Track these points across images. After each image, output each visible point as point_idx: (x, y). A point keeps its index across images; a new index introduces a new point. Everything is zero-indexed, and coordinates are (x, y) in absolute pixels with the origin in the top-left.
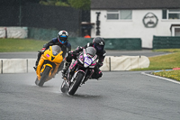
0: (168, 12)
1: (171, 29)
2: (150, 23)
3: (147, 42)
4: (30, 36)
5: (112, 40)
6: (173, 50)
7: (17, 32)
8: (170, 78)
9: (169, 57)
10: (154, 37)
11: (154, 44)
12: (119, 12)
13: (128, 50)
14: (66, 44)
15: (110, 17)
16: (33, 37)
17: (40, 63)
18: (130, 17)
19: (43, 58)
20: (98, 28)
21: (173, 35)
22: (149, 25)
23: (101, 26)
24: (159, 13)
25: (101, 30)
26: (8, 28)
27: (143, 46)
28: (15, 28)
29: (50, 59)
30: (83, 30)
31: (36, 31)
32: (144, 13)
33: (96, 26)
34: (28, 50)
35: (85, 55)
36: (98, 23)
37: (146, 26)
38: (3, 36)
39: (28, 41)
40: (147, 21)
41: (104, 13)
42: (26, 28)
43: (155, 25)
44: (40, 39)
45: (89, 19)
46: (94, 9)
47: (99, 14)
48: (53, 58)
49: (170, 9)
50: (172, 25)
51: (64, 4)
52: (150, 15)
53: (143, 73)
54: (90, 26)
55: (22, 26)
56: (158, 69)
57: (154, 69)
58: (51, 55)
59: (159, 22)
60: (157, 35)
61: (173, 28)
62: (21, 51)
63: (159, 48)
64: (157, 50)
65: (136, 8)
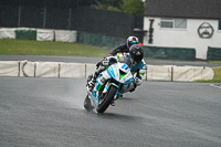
3: (201, 53)
4: (79, 40)
5: (165, 49)
7: (66, 36)
11: (208, 55)
12: (173, 21)
13: (182, 60)
15: (163, 25)
16: (82, 42)
20: (151, 36)
23: (154, 34)
24: (215, 24)
25: (154, 38)
26: (56, 31)
27: (197, 57)
28: (64, 31)
31: (85, 35)
32: (199, 22)
33: (148, 34)
34: (77, 55)
36: (151, 30)
37: (201, 36)
38: (51, 38)
39: (77, 45)
40: (202, 31)
41: (157, 21)
42: (74, 32)
43: (210, 36)
45: (142, 26)
46: (148, 16)
47: (152, 21)
51: (116, 9)
52: (206, 25)
53: (212, 85)
55: (71, 29)
59: (215, 32)
60: (212, 46)
62: (70, 55)
63: (213, 60)
64: (212, 62)
65: (190, 18)
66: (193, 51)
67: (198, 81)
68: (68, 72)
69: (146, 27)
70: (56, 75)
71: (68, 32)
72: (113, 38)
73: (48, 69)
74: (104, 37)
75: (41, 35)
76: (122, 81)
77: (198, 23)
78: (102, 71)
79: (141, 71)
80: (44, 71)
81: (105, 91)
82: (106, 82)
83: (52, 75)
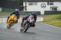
0: (49, 3)
1: (50, 8)
2: (43, 6)
6: (51, 15)
8: (50, 25)
9: (50, 17)
10: (45, 11)
11: (45, 13)
12: (33, 3)
14: (18, 14)
15: (30, 4)
16: (4, 11)
17: (9, 21)
18: (36, 4)
19: (10, 19)
20: (26, 8)
21: (51, 10)
22: (43, 7)
23: (27, 7)
25: (27, 9)
27: (41, 14)
29: (12, 19)
30: (21, 9)
32: (41, 3)
33: (25, 8)
34: (2, 16)
35: (30, 18)
36: (26, 6)
37: (42, 7)
41: (28, 3)
44: (6, 12)
45: (23, 5)
47: (26, 3)
48: (13, 19)
49: (50, 2)
50: (51, 7)
52: (43, 4)
53: (41, 23)
54: (23, 7)
56: (46, 22)
57: (45, 22)
58: (13, 18)
59: (46, 6)
61: (51, 8)
63: (46, 15)
65: (38, 2)
66: (40, 12)
74: (11, 9)
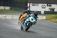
0: (48, 5)
3: (42, 12)
4: (11, 9)
7: (7, 8)
12: (35, 4)
15: (33, 5)
21: (50, 11)
24: (46, 5)
26: (5, 7)
27: (41, 13)
30: (25, 8)
31: (12, 8)
36: (30, 6)
37: (42, 8)
38: (4, 9)
40: (43, 7)
41: (31, 4)
43: (45, 8)
47: (30, 4)
50: (49, 8)
51: (21, 1)
63: (45, 14)
64: (45, 15)
65: (40, 3)
66: (40, 12)
67: (42, 20)
68: (8, 17)
69: (28, 6)
70: (5, 18)
71: (8, 7)
72: (20, 9)
73: (3, 17)
75: (1, 8)
76: (32, 22)
77: (42, 5)
78: (26, 19)
79: (37, 19)
80: (2, 17)
81: (27, 24)
82: (28, 22)
83: (4, 18)
